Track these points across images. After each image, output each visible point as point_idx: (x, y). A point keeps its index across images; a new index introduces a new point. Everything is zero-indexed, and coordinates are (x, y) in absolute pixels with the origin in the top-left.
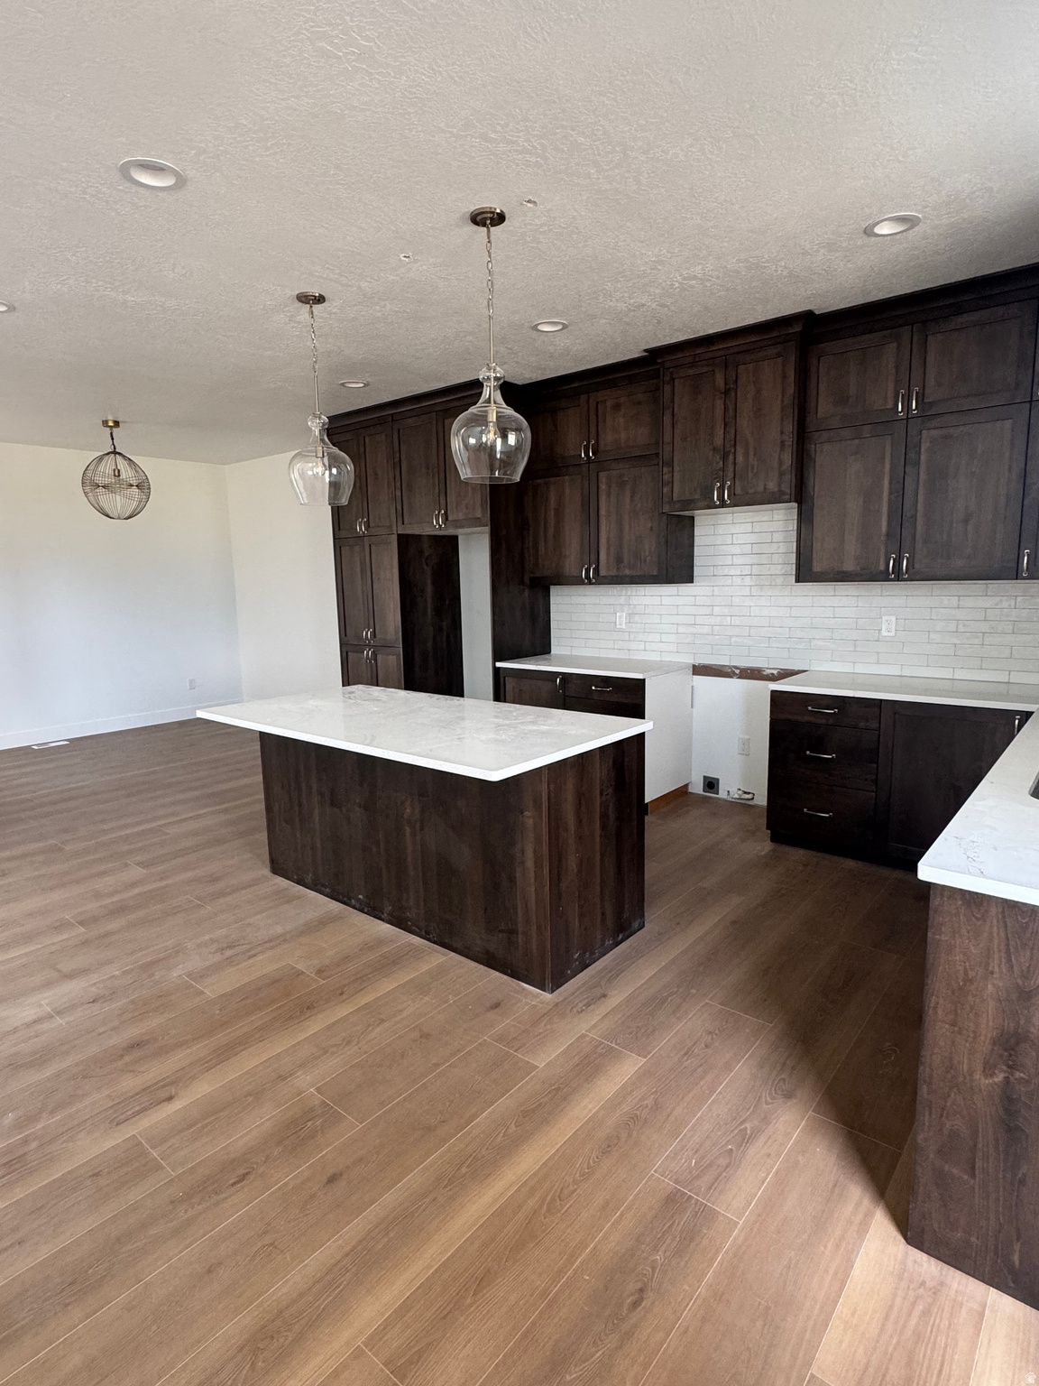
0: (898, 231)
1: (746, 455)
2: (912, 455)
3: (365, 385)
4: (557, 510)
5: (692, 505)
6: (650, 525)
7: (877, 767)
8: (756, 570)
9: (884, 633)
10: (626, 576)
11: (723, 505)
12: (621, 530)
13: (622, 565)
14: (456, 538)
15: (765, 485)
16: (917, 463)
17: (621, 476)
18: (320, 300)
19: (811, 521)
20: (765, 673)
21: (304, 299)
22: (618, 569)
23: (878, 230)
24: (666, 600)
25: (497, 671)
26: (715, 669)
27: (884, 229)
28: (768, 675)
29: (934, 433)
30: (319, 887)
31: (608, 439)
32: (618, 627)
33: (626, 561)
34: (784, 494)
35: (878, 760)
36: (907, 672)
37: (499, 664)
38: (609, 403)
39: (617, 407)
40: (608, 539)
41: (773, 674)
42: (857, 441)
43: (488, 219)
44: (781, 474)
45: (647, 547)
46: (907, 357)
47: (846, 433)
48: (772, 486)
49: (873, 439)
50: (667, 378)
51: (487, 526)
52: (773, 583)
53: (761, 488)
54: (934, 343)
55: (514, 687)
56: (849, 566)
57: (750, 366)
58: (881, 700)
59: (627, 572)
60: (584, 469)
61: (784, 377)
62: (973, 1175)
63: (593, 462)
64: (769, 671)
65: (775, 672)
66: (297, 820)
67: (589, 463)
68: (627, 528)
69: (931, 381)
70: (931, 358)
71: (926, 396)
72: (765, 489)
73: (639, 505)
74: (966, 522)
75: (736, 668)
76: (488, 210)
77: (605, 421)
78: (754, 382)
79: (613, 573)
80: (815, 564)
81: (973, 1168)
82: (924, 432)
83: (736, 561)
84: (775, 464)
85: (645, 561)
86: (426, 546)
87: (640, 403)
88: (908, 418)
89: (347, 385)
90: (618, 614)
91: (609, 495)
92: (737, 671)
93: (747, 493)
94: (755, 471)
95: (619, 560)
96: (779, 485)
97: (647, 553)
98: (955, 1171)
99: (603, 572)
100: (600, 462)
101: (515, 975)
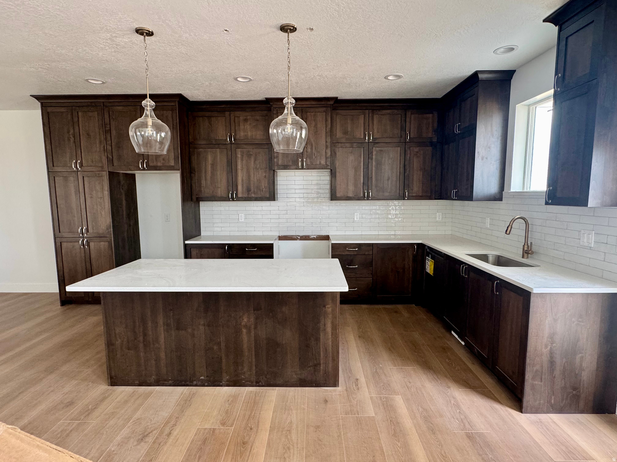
0: (394, 79)
1: (312, 149)
2: (370, 156)
3: (103, 83)
4: (212, 165)
5: (289, 168)
6: (265, 174)
7: (372, 268)
8: (305, 195)
9: (355, 219)
10: (253, 197)
11: (302, 168)
12: (249, 176)
13: (250, 192)
14: (134, 175)
15: (320, 162)
16: (372, 159)
17: (248, 152)
18: (150, 34)
19: (335, 177)
20: (311, 237)
21: (140, 31)
22: (248, 194)
23: (389, 78)
24: (264, 208)
25: (185, 246)
26: (289, 237)
27: (390, 78)
28: (312, 238)
29: (377, 149)
30: (161, 382)
31: (241, 134)
32: (240, 220)
33: (252, 190)
34: (328, 166)
35: (372, 266)
36: (363, 233)
37: (187, 242)
38: (241, 118)
39: (246, 120)
40: (242, 180)
41: (314, 237)
42: (351, 149)
43: (287, 29)
44: (326, 158)
45: (263, 185)
46: (367, 121)
47: (348, 145)
48: (323, 162)
49: (357, 148)
50: (275, 112)
51: (179, 170)
52: (313, 201)
53: (318, 163)
54: (376, 117)
55: (197, 253)
56: (350, 195)
57: (313, 114)
58: (373, 244)
59: (253, 195)
60: (229, 146)
61: (326, 120)
62: (541, 381)
63: (233, 144)
64: (312, 236)
65: (315, 237)
66: (141, 345)
67: (231, 144)
68: (252, 176)
69: (375, 131)
70: (375, 122)
71: (374, 135)
72: (320, 163)
73: (259, 166)
74: (388, 180)
75: (299, 236)
76: (292, 25)
77: (239, 125)
78: (314, 120)
79: (246, 195)
80: (337, 193)
81: (541, 379)
82: (374, 148)
83: (297, 191)
84: (324, 153)
85: (262, 191)
86: (121, 178)
87: (257, 120)
88: (369, 142)
89: (90, 81)
90: (240, 215)
91: (242, 160)
92: (299, 237)
93: (313, 164)
94: (316, 156)
95: (249, 190)
96: (326, 163)
97: (263, 187)
98: (536, 383)
99: (240, 195)
100: (238, 144)
101: (318, 385)
